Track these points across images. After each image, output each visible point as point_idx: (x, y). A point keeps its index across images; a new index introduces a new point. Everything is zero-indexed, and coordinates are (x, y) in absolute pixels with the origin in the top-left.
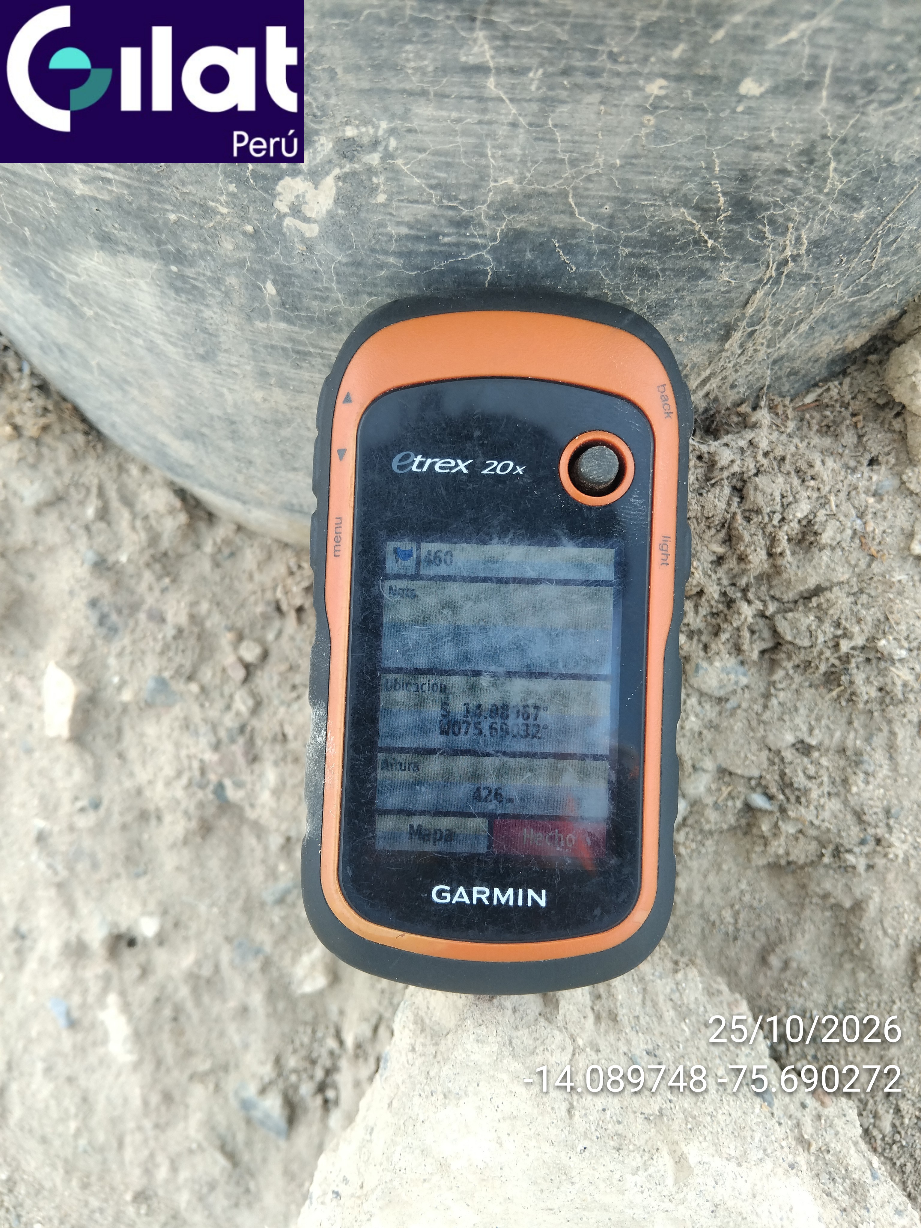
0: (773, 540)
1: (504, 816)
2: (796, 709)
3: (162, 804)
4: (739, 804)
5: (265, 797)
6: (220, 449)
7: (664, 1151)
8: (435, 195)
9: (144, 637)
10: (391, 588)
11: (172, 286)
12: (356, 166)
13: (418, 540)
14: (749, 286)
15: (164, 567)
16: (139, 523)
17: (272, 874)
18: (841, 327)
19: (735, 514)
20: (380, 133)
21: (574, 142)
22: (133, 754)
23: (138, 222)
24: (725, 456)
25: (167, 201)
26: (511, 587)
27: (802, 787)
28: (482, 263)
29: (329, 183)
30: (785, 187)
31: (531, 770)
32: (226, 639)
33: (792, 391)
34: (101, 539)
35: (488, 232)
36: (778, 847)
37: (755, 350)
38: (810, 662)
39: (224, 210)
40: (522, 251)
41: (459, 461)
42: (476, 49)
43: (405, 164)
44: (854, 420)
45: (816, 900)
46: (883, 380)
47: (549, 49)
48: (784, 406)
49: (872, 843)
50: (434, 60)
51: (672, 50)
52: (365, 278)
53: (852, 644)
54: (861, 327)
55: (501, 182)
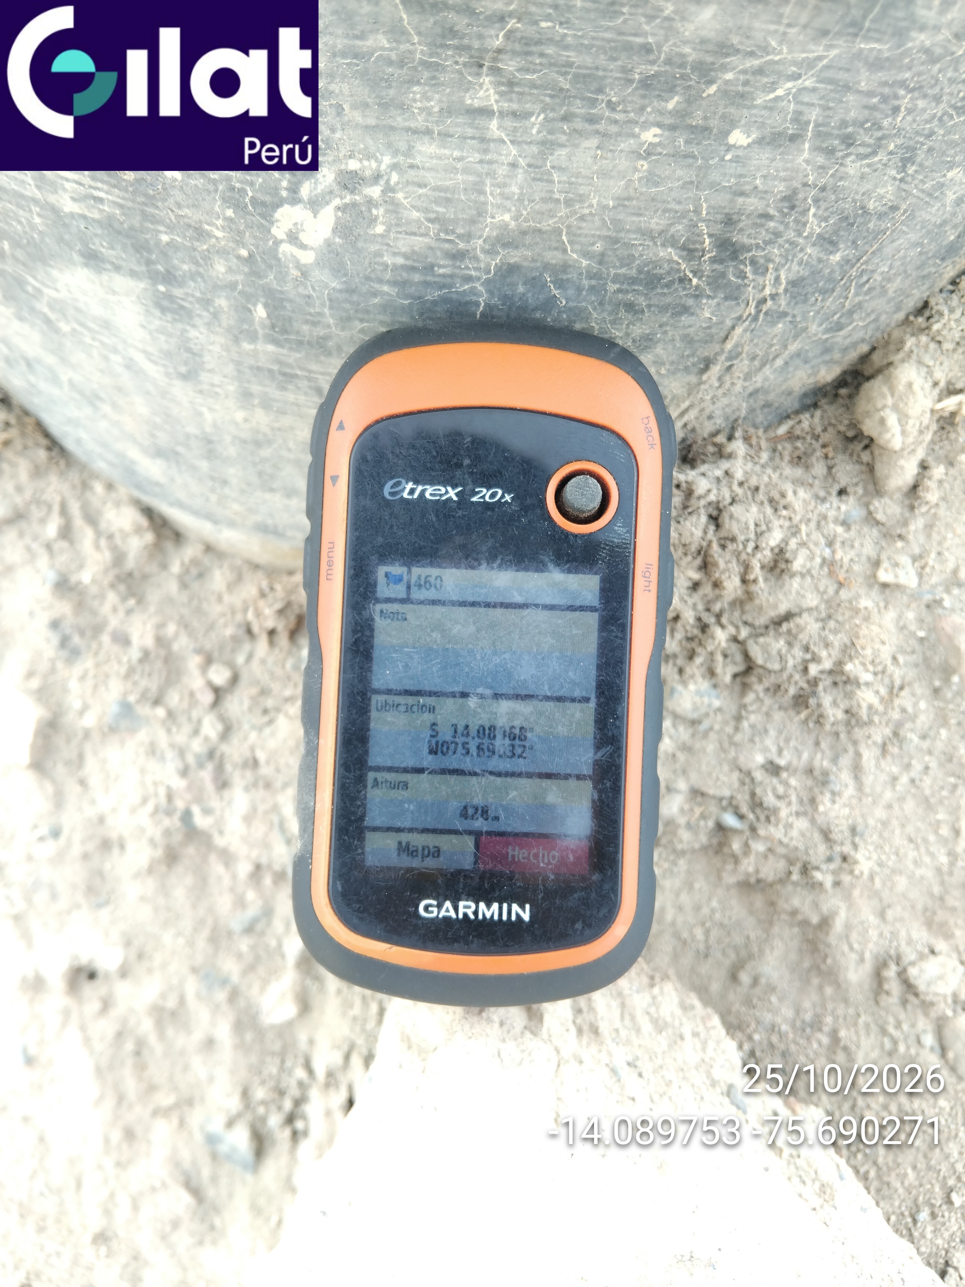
0: (747, 567)
1: (489, 833)
2: (766, 731)
3: (126, 832)
4: (711, 824)
5: (235, 824)
6: (194, 468)
8: (433, 228)
9: (108, 660)
10: (382, 612)
11: (158, 305)
12: (357, 198)
13: (408, 565)
14: (729, 323)
15: (129, 588)
16: (103, 542)
17: (241, 903)
18: (814, 362)
19: (710, 542)
20: (383, 167)
21: (570, 183)
22: (95, 780)
23: (128, 242)
24: (702, 485)
25: (161, 222)
26: (499, 611)
27: (771, 806)
28: (475, 294)
29: (328, 214)
30: (767, 230)
31: (516, 789)
32: (194, 662)
33: (766, 423)
34: (63, 559)
35: (482, 266)
36: (748, 865)
37: (733, 384)
38: (779, 686)
39: (219, 234)
40: (514, 285)
41: (449, 489)
42: (481, 93)
43: (405, 198)
44: (824, 451)
45: (784, 916)
46: (853, 413)
47: (552, 96)
48: (758, 437)
49: (838, 861)
50: (440, 101)
51: (667, 101)
52: (359, 304)
53: (820, 667)
54: (831, 361)
55: (498, 218)
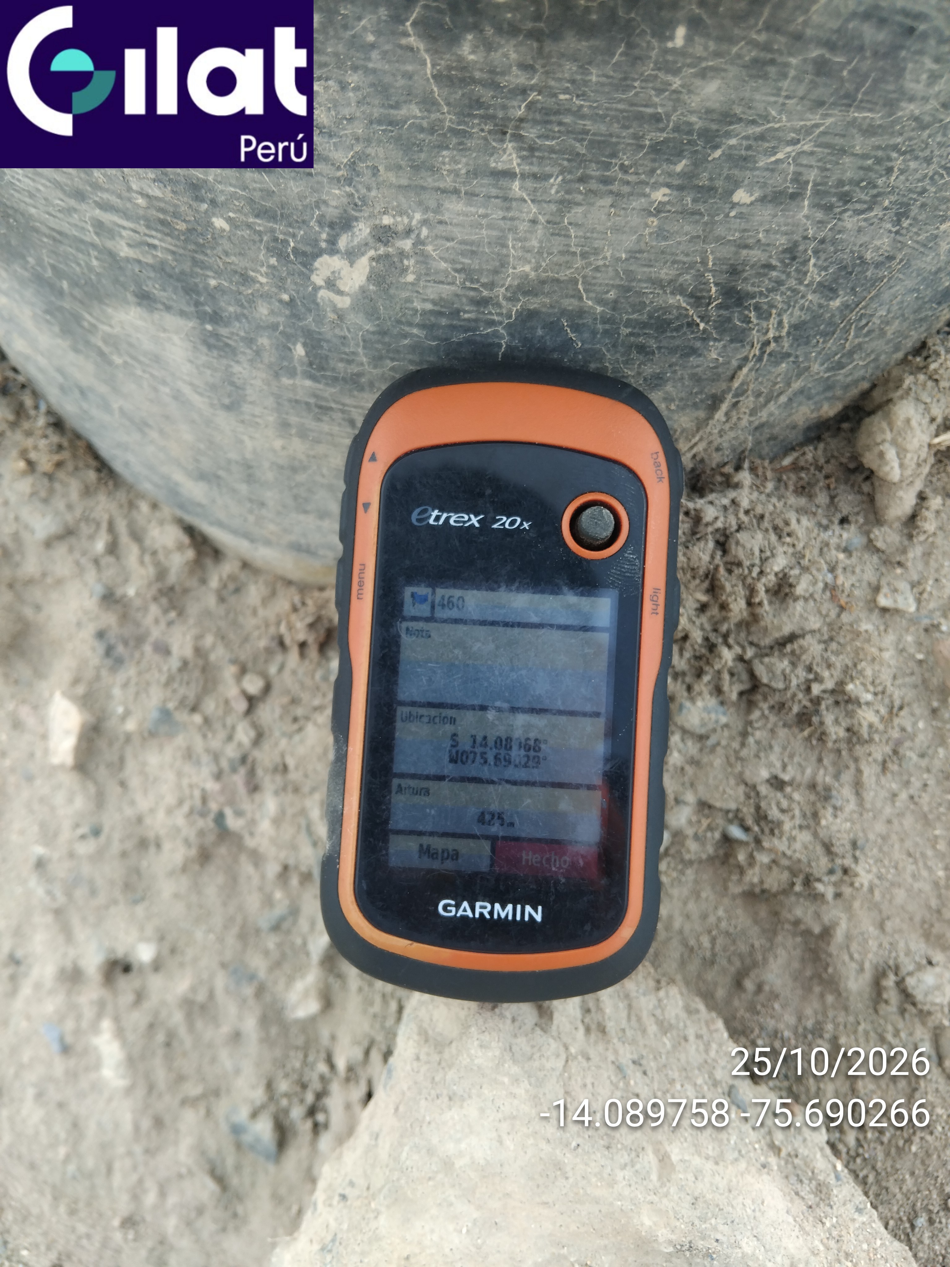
0: (752, 591)
1: (504, 838)
2: (771, 747)
3: (162, 832)
4: (717, 835)
5: (265, 826)
6: (234, 491)
7: (650, 1150)
8: (460, 278)
9: (149, 669)
10: (407, 629)
11: (205, 342)
12: (390, 250)
13: (433, 586)
14: (735, 363)
15: (171, 601)
16: (147, 558)
17: (268, 901)
18: (817, 399)
19: (717, 566)
20: (414, 222)
21: (586, 238)
22: (135, 782)
23: (179, 285)
24: (710, 513)
25: (209, 268)
26: (516, 630)
27: (775, 819)
28: (497, 337)
29: (364, 264)
30: (770, 279)
31: (530, 797)
32: (230, 671)
33: (771, 455)
34: (110, 573)
35: (504, 311)
36: (753, 876)
37: (739, 419)
38: (784, 704)
39: (263, 280)
40: (533, 329)
41: (472, 516)
42: (505, 157)
43: (434, 250)
44: (827, 482)
45: (787, 926)
46: (854, 446)
47: (569, 160)
48: (764, 468)
49: (839, 873)
50: (467, 164)
51: (675, 164)
52: (390, 345)
53: (823, 687)
54: (835, 398)
55: (520, 269)
